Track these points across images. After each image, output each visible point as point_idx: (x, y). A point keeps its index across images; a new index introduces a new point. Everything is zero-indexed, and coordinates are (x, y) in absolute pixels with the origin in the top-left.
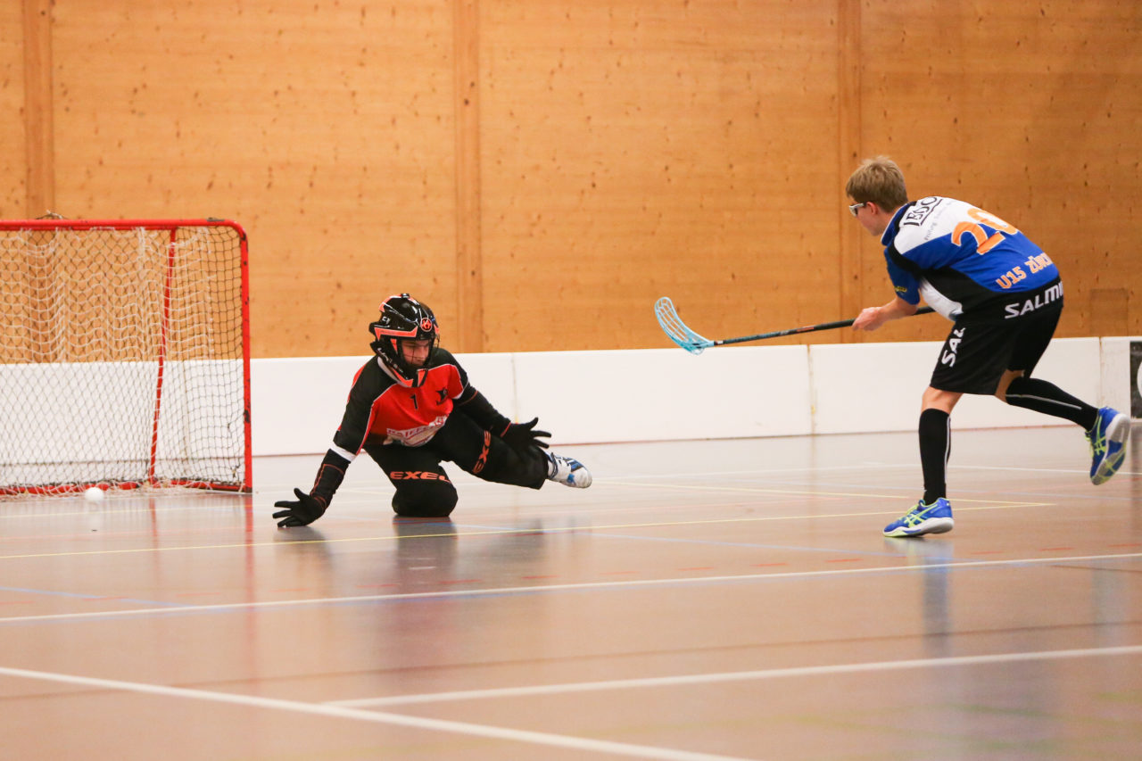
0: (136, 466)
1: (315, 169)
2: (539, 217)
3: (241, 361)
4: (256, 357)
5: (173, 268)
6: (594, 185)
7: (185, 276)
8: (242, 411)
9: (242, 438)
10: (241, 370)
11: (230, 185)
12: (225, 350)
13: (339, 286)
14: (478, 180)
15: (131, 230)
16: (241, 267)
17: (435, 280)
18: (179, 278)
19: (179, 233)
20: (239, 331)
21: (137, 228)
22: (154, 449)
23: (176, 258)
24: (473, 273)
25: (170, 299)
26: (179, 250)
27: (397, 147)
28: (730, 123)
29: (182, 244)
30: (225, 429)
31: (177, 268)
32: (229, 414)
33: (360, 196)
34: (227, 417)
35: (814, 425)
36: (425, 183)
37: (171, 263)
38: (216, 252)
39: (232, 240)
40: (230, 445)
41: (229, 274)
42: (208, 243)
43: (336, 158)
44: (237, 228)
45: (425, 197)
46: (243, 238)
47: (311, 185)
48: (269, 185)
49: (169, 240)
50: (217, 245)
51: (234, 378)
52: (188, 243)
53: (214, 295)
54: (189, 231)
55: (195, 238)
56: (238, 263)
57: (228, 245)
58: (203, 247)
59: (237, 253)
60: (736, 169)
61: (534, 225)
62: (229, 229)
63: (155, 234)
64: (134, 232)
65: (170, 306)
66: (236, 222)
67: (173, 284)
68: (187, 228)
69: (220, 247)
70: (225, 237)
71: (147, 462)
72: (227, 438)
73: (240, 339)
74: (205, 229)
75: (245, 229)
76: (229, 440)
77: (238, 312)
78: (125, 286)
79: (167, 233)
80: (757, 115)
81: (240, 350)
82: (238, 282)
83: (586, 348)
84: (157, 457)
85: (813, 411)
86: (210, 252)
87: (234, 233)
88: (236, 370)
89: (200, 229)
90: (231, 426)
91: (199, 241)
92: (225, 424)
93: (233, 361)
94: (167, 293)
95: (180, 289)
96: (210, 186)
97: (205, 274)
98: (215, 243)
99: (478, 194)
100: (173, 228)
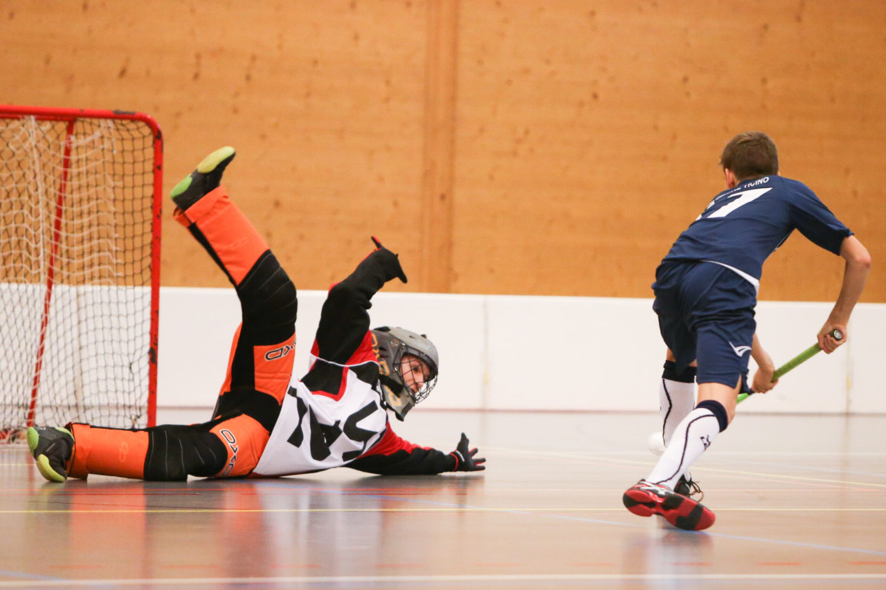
0: (12, 412)
1: (254, 58)
2: (527, 132)
3: (148, 290)
4: (169, 285)
5: (69, 170)
6: (595, 96)
7: (84, 181)
8: (147, 348)
9: (146, 382)
10: (148, 298)
11: (148, 73)
12: (129, 272)
13: (277, 204)
14: (454, 83)
15: (18, 119)
16: (154, 171)
17: (396, 204)
18: (75, 183)
19: (78, 126)
20: (148, 251)
21: (26, 117)
22: (34, 393)
23: (73, 157)
24: (443, 197)
25: (64, 208)
26: (77, 148)
27: (356, 38)
28: (766, 27)
29: (82, 141)
30: (126, 370)
31: (73, 170)
32: (132, 351)
33: (308, 95)
34: (128, 355)
35: (849, 402)
36: (388, 82)
37: (67, 164)
38: (123, 151)
39: (144, 137)
40: (132, 389)
41: (138, 180)
42: (114, 139)
43: (280, 47)
44: (150, 124)
45: (387, 100)
46: (158, 136)
47: (248, 78)
48: (196, 76)
49: (65, 133)
50: (125, 142)
51: (139, 307)
52: (89, 139)
53: (119, 204)
54: (91, 124)
55: (98, 134)
56: (149, 166)
57: (138, 144)
58: (107, 145)
59: (150, 152)
60: (771, 84)
61: (519, 141)
62: (141, 124)
63: (47, 126)
64: (22, 121)
65: (63, 216)
66: (149, 116)
67: (68, 189)
68: (88, 120)
69: (128, 145)
70: (136, 134)
71: (26, 407)
72: (129, 380)
73: (148, 261)
74: (110, 123)
75: (160, 126)
76: (131, 383)
77: (148, 227)
78: (8, 187)
79: (62, 126)
80: (799, 19)
81: (147, 274)
82: (149, 191)
83: (576, 293)
84: (39, 402)
85: (848, 386)
86: (115, 152)
87: (146, 130)
88: (142, 297)
89: (103, 122)
90: (133, 367)
91: (102, 137)
92: (126, 363)
93: (139, 289)
94: (60, 201)
95: (76, 196)
96: (123, 73)
97: (109, 178)
98: (123, 139)
99: (453, 98)
100: (70, 119)
